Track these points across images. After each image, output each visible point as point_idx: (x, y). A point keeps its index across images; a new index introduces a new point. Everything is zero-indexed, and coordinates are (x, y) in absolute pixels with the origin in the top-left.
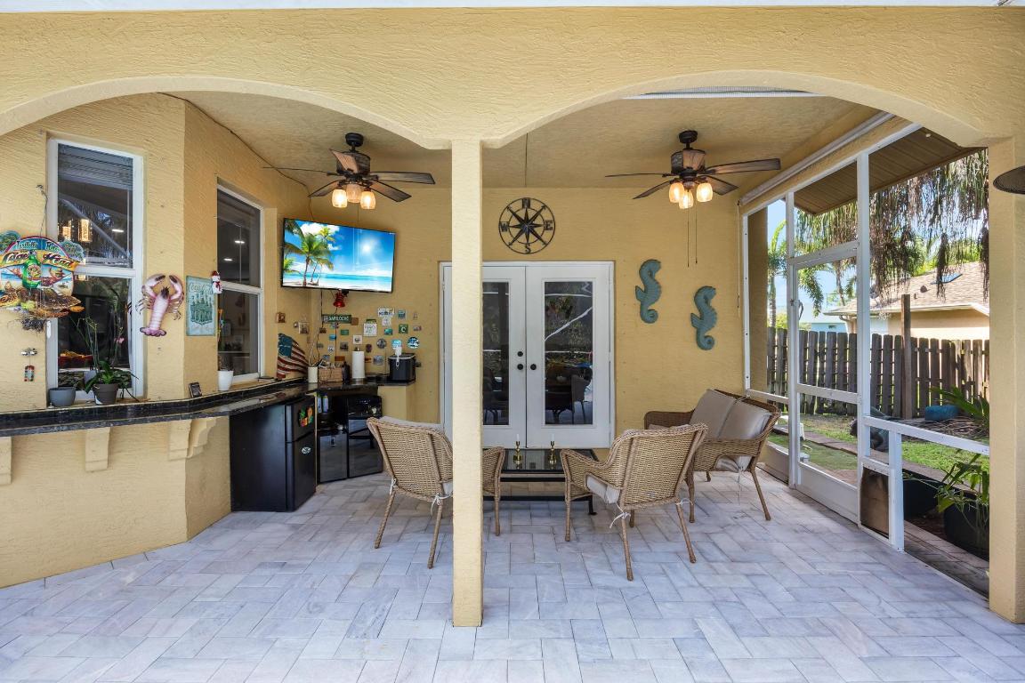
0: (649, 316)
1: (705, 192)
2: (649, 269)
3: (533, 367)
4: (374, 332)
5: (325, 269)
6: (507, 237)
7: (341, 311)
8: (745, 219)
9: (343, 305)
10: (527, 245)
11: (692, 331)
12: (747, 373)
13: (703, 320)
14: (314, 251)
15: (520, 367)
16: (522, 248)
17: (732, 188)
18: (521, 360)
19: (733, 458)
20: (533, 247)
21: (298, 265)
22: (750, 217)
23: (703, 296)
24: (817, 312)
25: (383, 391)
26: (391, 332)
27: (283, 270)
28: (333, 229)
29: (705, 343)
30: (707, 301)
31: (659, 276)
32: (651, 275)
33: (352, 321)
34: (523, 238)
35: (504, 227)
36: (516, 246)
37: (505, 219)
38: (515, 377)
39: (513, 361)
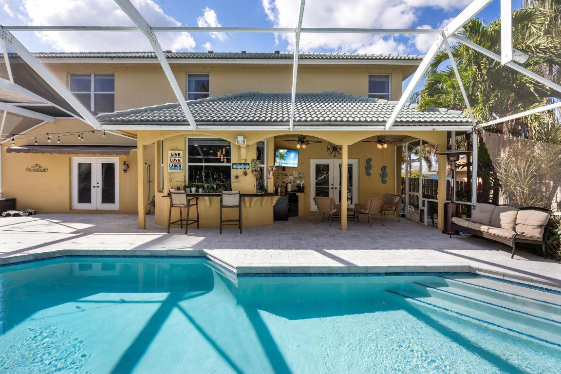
0: (369, 174)
1: (385, 146)
2: (369, 161)
3: (336, 188)
4: (292, 178)
5: (283, 161)
6: (329, 152)
7: (284, 172)
8: (396, 147)
9: (285, 171)
10: (335, 154)
11: (381, 178)
12: (396, 190)
13: (383, 175)
14: (282, 157)
15: (332, 188)
16: (333, 155)
17: (392, 143)
18: (332, 186)
19: (391, 208)
20: (337, 155)
21: (278, 160)
22: (397, 147)
23: (384, 169)
24: (430, 170)
25: (298, 194)
26: (296, 178)
27: (275, 161)
28: (286, 150)
29: (384, 182)
30: (385, 170)
31: (371, 163)
32: (369, 163)
33: (286, 175)
34: (334, 152)
35: (328, 149)
36: (332, 154)
37: (329, 147)
38: (330, 191)
39: (330, 186)
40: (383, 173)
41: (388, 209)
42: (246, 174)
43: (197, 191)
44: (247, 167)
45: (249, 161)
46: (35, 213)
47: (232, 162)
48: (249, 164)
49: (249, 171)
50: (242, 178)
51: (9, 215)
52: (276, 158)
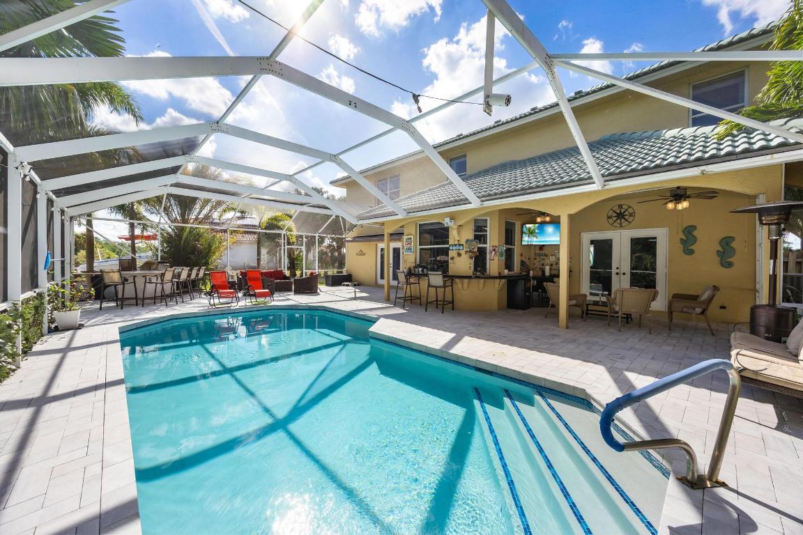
0: (689, 252)
2: (688, 230)
3: (624, 274)
5: (535, 239)
6: (611, 221)
7: (542, 252)
9: (542, 250)
10: (621, 224)
11: (718, 258)
13: (724, 253)
14: (531, 233)
15: (617, 274)
16: (618, 225)
18: (618, 271)
20: (623, 225)
21: (526, 238)
23: (726, 241)
27: (522, 240)
28: (537, 226)
29: (727, 265)
30: (727, 243)
31: (695, 233)
32: (689, 233)
33: (546, 255)
34: (619, 221)
35: (609, 217)
36: (615, 225)
37: (610, 214)
38: (614, 278)
39: (614, 271)
40: (724, 249)
41: (685, 310)
42: (459, 255)
43: (422, 271)
44: (461, 248)
45: (463, 242)
46: (358, 285)
47: (450, 243)
48: (463, 245)
49: (463, 252)
50: (457, 259)
51: (344, 285)
52: (524, 235)
